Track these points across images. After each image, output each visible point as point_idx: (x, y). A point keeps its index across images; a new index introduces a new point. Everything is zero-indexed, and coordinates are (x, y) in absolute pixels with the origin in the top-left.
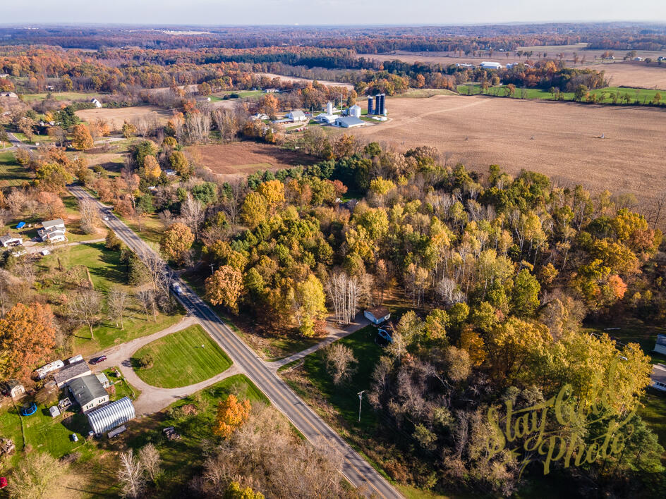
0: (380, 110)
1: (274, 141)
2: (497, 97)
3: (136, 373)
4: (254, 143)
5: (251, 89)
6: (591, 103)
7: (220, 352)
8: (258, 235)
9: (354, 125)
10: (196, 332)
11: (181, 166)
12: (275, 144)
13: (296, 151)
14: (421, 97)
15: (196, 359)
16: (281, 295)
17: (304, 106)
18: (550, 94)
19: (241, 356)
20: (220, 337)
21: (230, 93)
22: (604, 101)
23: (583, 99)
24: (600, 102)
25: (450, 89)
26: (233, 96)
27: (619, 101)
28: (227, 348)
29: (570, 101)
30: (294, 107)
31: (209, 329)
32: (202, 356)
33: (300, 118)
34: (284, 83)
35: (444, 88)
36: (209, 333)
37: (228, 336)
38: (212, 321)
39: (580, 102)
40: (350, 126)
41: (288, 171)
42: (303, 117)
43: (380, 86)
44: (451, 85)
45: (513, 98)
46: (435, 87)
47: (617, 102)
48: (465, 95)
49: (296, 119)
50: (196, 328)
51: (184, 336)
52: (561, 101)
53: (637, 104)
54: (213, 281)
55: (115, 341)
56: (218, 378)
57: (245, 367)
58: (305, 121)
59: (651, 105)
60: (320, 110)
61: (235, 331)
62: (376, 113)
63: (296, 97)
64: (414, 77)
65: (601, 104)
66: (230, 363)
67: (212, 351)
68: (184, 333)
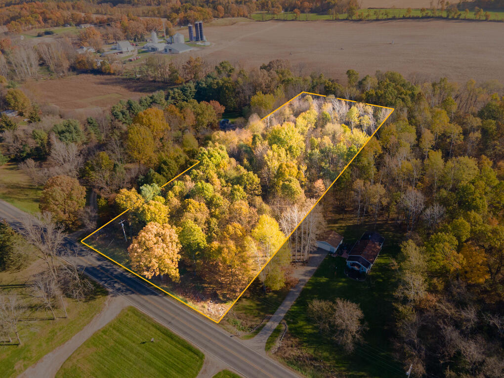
0: (199, 37)
1: (112, 72)
2: (286, 20)
4: (91, 75)
5: (64, 25)
6: (360, 20)
7: (179, 343)
8: (164, 173)
9: (184, 51)
10: (133, 320)
11: (23, 105)
12: (114, 74)
13: (138, 79)
14: (226, 25)
15: (150, 363)
16: (237, 248)
17: (127, 38)
18: (329, 16)
19: (209, 341)
20: (169, 319)
21: (43, 31)
22: (370, 18)
23: (354, 18)
24: (367, 19)
25: (247, 17)
26: (47, 33)
28: (185, 333)
29: (344, 20)
30: (117, 39)
31: (148, 309)
32: (155, 355)
33: (127, 48)
34: (97, 19)
35: (241, 16)
36: (151, 316)
37: (178, 315)
39: (352, 20)
40: (180, 52)
41: (151, 98)
42: (131, 48)
43: (190, 17)
44: (246, 14)
45: (300, 21)
46: (233, 16)
47: (379, 18)
48: (260, 21)
49: (124, 50)
50: (130, 313)
51: (118, 331)
52: (338, 20)
53: (394, 18)
54: (141, 247)
55: (16, 367)
57: (222, 357)
58: (133, 51)
59: (404, 18)
60: (143, 40)
62: (197, 40)
63: (117, 29)
64: (215, 8)
65: (368, 20)
66: (202, 357)
67: (167, 344)
68: (117, 326)
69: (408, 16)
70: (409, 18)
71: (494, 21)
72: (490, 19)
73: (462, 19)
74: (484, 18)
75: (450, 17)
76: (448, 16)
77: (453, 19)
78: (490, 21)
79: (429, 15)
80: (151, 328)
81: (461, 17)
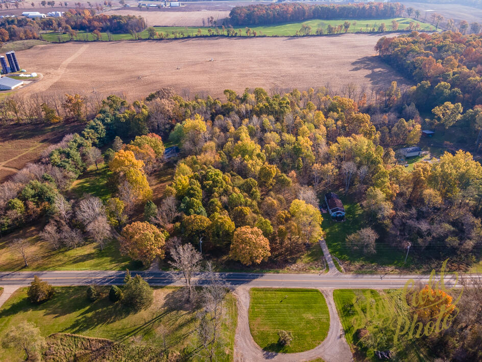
3: (290, 352)
6: (161, 39)
7: (299, 291)
9: (16, 86)
10: (261, 294)
14: (22, 50)
15: (297, 308)
22: (169, 37)
24: (167, 38)
25: (38, 39)
27: (178, 36)
32: (295, 303)
35: (31, 38)
38: (254, 278)
39: (154, 40)
40: (13, 88)
44: (37, 35)
46: (22, 39)
50: (255, 292)
51: (260, 304)
52: (140, 40)
55: (227, 353)
56: (330, 304)
61: (278, 273)
62: (13, 70)
66: (317, 291)
67: (293, 295)
68: (255, 302)
69: (199, 35)
70: (201, 37)
71: (260, 37)
72: (257, 35)
73: (238, 37)
74: (253, 35)
75: (230, 35)
76: (228, 34)
77: (232, 36)
78: (257, 37)
79: (215, 34)
80: (276, 292)
81: (237, 35)
